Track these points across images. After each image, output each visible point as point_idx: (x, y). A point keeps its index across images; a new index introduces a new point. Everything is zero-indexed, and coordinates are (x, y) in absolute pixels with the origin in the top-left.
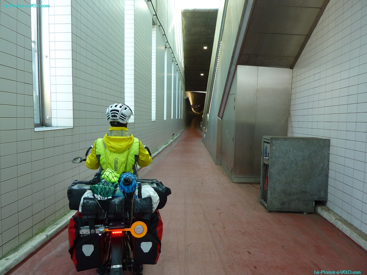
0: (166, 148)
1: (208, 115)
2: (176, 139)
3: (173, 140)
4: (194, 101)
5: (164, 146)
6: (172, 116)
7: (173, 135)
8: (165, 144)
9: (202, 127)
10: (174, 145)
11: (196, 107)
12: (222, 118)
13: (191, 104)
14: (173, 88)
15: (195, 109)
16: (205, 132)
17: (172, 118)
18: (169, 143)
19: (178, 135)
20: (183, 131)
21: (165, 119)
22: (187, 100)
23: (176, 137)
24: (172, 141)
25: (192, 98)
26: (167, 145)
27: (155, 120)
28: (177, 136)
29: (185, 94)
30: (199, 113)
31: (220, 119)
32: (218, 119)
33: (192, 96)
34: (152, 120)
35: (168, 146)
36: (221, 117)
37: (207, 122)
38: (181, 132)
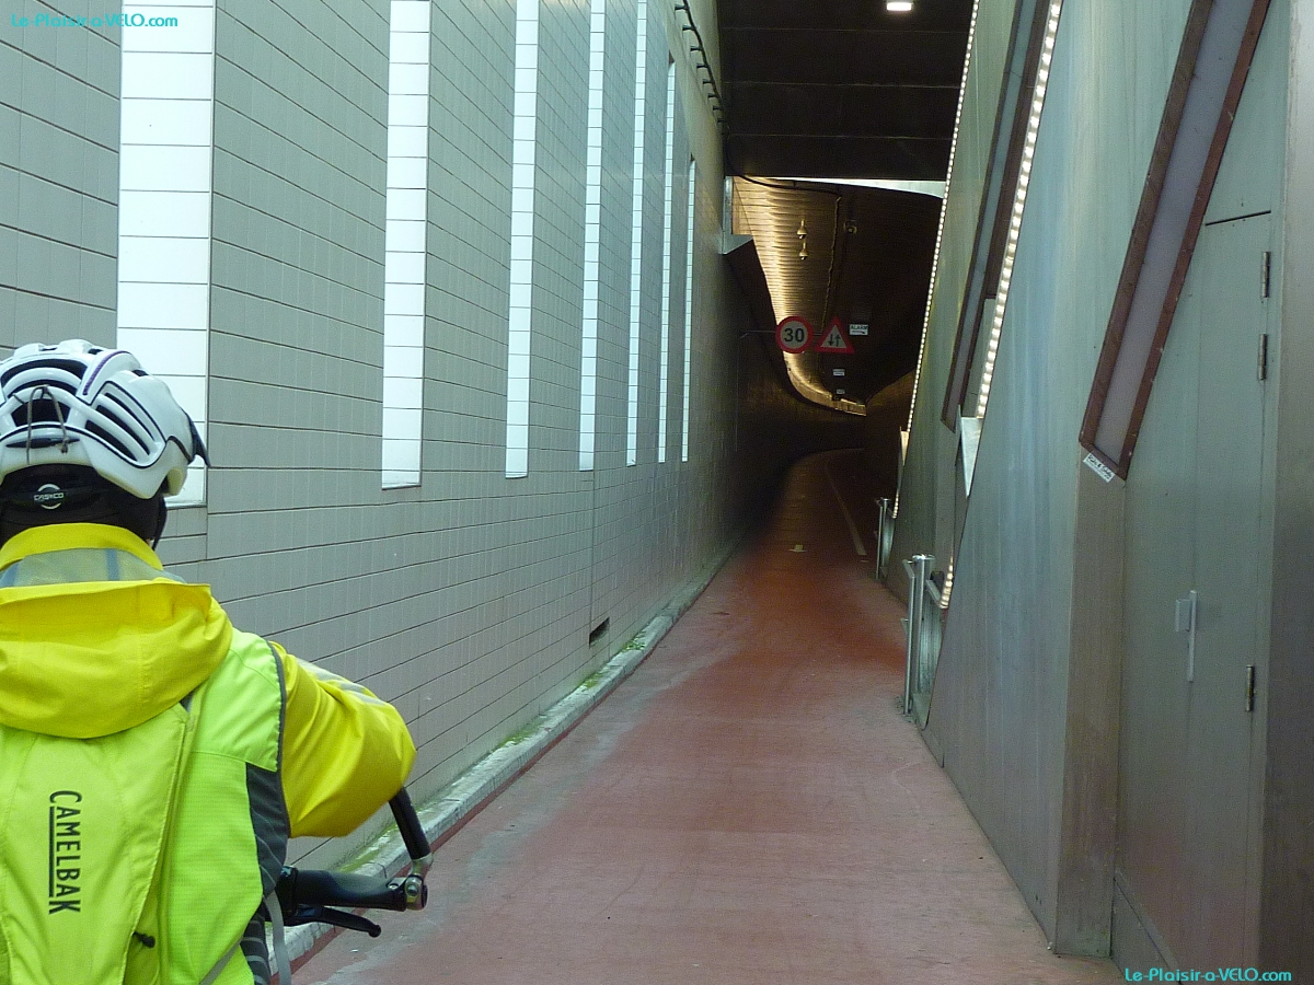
0: (523, 768)
1: (970, 430)
2: (624, 677)
3: (593, 691)
4: (806, 276)
5: (501, 757)
6: (587, 442)
7: (595, 635)
8: (517, 735)
9: (902, 549)
10: (606, 742)
11: (834, 341)
12: (1123, 467)
13: (781, 311)
14: (594, 137)
15: (818, 367)
16: (931, 602)
17: (586, 460)
18: (556, 719)
19: (646, 641)
20: (692, 590)
21: (516, 461)
22: (740, 268)
23: (621, 660)
24: (581, 694)
25: (791, 245)
26: (529, 743)
27: (414, 479)
28: (630, 644)
29: (722, 208)
30: (856, 407)
31: (1105, 474)
32: (1087, 474)
33: (788, 231)
34: (388, 479)
35: (542, 752)
36: (1116, 457)
37: (961, 502)
38: (675, 605)
